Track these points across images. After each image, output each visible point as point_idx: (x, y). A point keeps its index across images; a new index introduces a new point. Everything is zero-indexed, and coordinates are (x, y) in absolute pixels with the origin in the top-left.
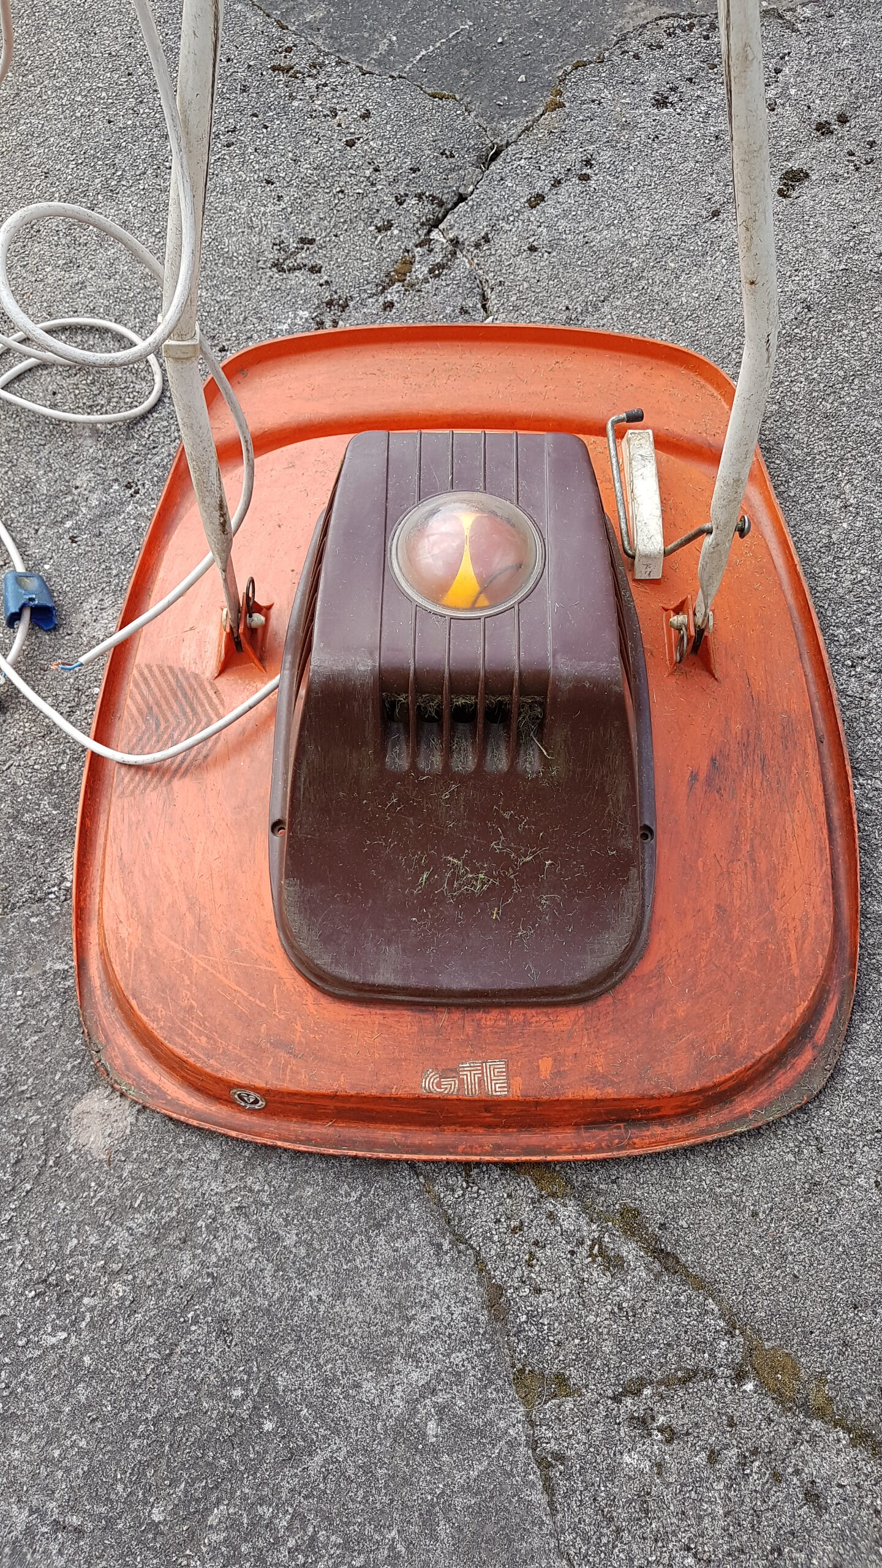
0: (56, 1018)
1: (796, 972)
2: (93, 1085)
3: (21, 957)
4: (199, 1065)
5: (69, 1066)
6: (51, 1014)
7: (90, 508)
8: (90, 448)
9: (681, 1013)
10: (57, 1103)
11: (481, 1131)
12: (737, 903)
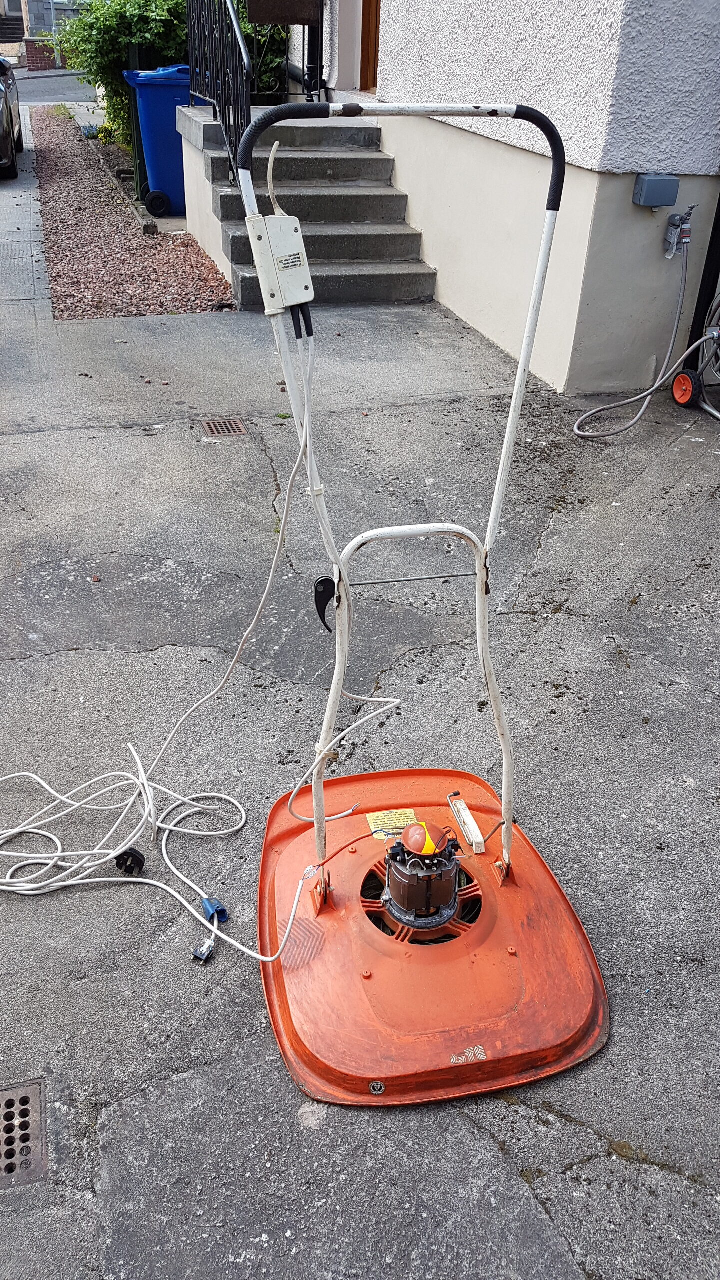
0: (278, 1079)
1: (584, 993)
2: (304, 1102)
3: (254, 1057)
4: (354, 1074)
5: (290, 1097)
6: (275, 1077)
7: (227, 870)
8: (220, 845)
9: (545, 1015)
10: (290, 1112)
11: (477, 1084)
12: (554, 970)
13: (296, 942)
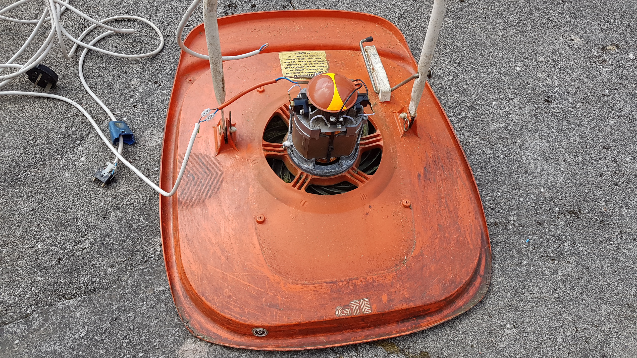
0: (164, 311)
1: (472, 247)
2: (186, 338)
3: (143, 287)
4: (237, 320)
5: (174, 332)
6: (161, 310)
7: (140, 93)
8: (136, 68)
9: (433, 268)
10: (171, 348)
11: (359, 330)
12: (445, 222)
13: (194, 178)
